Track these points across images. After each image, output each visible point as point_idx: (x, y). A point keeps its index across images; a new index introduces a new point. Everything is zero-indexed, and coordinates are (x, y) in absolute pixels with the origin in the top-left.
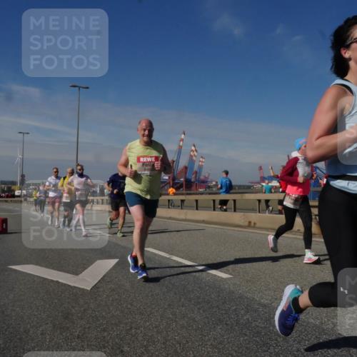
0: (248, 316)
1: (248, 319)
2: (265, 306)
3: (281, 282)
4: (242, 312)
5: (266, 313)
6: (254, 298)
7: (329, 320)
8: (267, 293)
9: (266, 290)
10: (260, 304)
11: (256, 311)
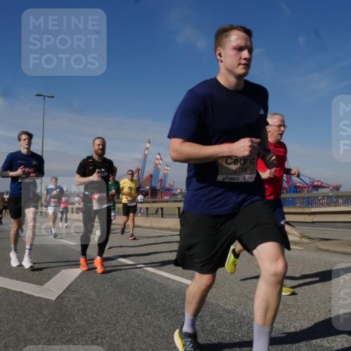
0: (212, 323)
1: (213, 325)
2: (229, 312)
3: (244, 288)
4: (208, 318)
5: (230, 318)
6: (218, 305)
7: (291, 324)
8: (231, 298)
9: (230, 296)
10: (224, 310)
11: (221, 317)
